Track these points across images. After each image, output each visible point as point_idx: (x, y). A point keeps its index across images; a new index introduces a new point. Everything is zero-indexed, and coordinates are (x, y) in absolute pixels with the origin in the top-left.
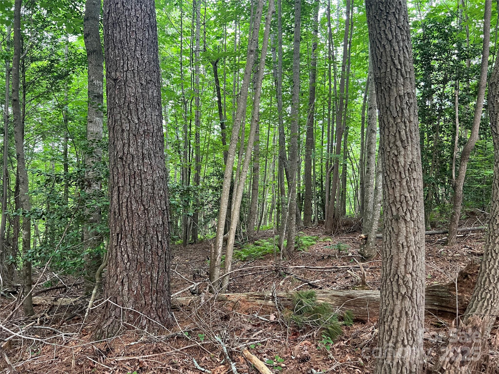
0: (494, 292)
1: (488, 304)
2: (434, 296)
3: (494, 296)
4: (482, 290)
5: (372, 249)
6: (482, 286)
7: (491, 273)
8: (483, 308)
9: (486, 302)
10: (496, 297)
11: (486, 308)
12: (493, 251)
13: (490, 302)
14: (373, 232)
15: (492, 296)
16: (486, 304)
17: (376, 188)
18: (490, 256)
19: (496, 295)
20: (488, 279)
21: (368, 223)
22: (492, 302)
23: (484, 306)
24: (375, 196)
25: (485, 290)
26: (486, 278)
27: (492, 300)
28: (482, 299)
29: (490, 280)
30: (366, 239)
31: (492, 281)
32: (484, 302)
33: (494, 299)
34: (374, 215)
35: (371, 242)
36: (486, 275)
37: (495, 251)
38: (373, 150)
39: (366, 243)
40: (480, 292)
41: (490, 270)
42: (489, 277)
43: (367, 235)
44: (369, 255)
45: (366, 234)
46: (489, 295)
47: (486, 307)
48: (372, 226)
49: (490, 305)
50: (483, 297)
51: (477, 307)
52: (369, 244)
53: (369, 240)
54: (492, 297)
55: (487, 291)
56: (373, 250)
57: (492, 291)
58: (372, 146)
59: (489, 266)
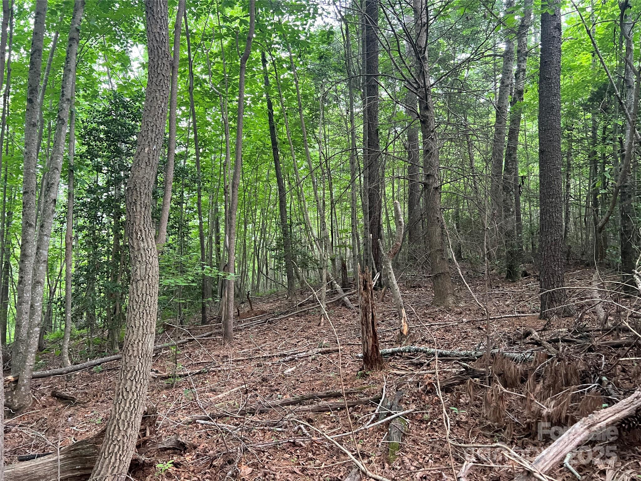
0: (123, 441)
1: (116, 459)
2: (76, 456)
3: (123, 447)
4: (110, 442)
5: (25, 396)
6: (111, 437)
7: (120, 418)
8: (110, 466)
9: (113, 457)
10: (125, 448)
11: (113, 466)
12: (124, 390)
13: (118, 455)
14: (27, 370)
15: (121, 447)
16: (113, 460)
17: (32, 306)
18: (121, 397)
19: (126, 445)
20: (117, 426)
21: (20, 357)
22: (120, 455)
23: (111, 464)
24: (31, 318)
25: (113, 441)
26: (115, 426)
27: (120, 452)
28: (109, 454)
29: (119, 427)
30: (16, 381)
31: (121, 429)
32: (111, 457)
33: (123, 451)
34: (28, 345)
35: (24, 385)
36: (115, 422)
37: (126, 389)
38: (30, 251)
39: (15, 388)
40: (108, 446)
41: (120, 415)
42: (118, 423)
43: (18, 376)
44: (19, 405)
45: (16, 374)
46: (117, 447)
47: (114, 463)
48: (25, 362)
49: (118, 460)
50: (110, 451)
51: (102, 468)
52: (21, 388)
53: (20, 382)
54: (121, 449)
55: (115, 442)
56: (27, 397)
57: (121, 441)
58: (27, 245)
59: (119, 409)
